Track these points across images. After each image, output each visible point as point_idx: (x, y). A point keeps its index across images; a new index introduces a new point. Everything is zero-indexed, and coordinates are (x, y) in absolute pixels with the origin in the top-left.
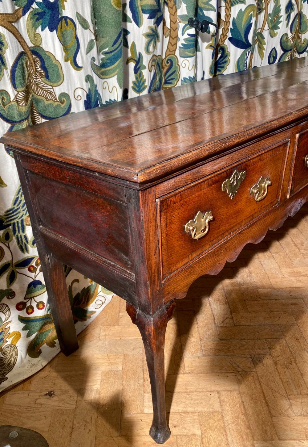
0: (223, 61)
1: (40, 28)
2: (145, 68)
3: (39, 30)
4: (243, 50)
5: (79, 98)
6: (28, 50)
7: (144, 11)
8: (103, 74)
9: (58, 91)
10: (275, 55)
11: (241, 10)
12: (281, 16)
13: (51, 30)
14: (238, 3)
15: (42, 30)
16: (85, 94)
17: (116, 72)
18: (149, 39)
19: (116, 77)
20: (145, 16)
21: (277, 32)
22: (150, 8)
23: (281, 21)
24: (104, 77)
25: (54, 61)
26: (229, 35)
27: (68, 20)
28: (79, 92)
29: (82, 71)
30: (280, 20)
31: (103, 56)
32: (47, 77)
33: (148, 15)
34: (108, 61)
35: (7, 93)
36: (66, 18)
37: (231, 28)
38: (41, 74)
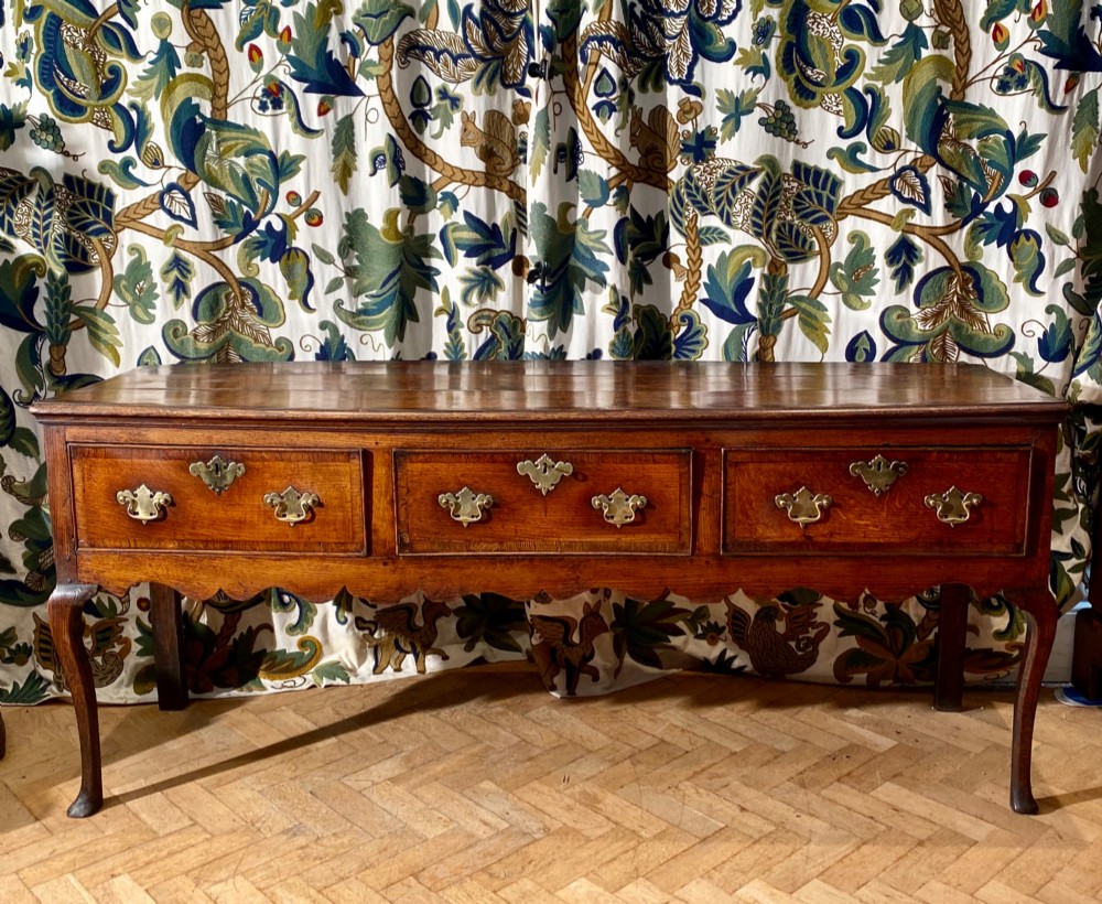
0: (694, 340)
1: (259, 258)
2: (462, 326)
3: (257, 260)
4: (733, 326)
5: (308, 348)
6: (233, 281)
7: (458, 246)
8: (359, 323)
9: (275, 334)
10: (868, 348)
11: (723, 253)
12: (877, 270)
13: (273, 261)
14: (711, 241)
15: (262, 260)
16: (318, 345)
17: (383, 325)
18: (467, 285)
19: (383, 331)
20: (461, 253)
21: (869, 301)
22: (467, 243)
23: (878, 281)
24: (363, 327)
25: (273, 298)
26: (703, 294)
27: (300, 253)
28: (308, 341)
29: (315, 314)
30: (876, 277)
31: (368, 300)
32: (260, 314)
33: (464, 252)
34: (375, 307)
35: (184, 325)
36: (296, 249)
37: (705, 284)
38: (251, 309)
